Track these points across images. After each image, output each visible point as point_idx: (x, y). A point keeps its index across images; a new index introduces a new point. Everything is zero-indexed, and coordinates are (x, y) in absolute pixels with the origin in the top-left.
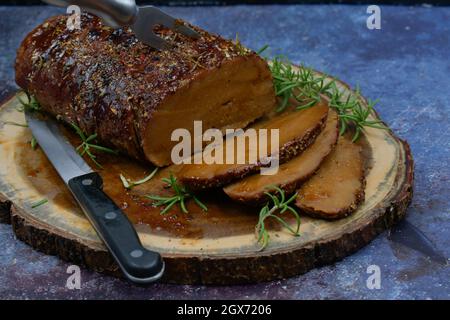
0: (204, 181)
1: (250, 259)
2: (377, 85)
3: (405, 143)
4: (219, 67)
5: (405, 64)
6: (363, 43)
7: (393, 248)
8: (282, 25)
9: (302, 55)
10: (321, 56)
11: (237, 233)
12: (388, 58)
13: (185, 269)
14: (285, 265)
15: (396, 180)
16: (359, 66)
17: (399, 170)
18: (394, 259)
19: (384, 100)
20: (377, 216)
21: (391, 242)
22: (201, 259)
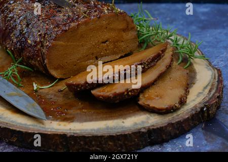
0: (79, 85)
1: (102, 137)
3: (219, 70)
4: (99, 18)
6: (202, 21)
7: (205, 135)
8: (156, 12)
11: (97, 120)
13: (58, 142)
14: (126, 142)
15: (210, 91)
16: (198, 32)
17: (213, 85)
18: (204, 142)
19: (210, 49)
20: (194, 112)
21: (204, 131)
22: (68, 135)
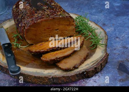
2: (119, 24)
5: (128, 18)
6: (116, 12)
7: (118, 72)
8: (93, 6)
9: (98, 14)
10: (103, 15)
12: (123, 16)
16: (114, 18)
18: (118, 75)
21: (118, 70)
